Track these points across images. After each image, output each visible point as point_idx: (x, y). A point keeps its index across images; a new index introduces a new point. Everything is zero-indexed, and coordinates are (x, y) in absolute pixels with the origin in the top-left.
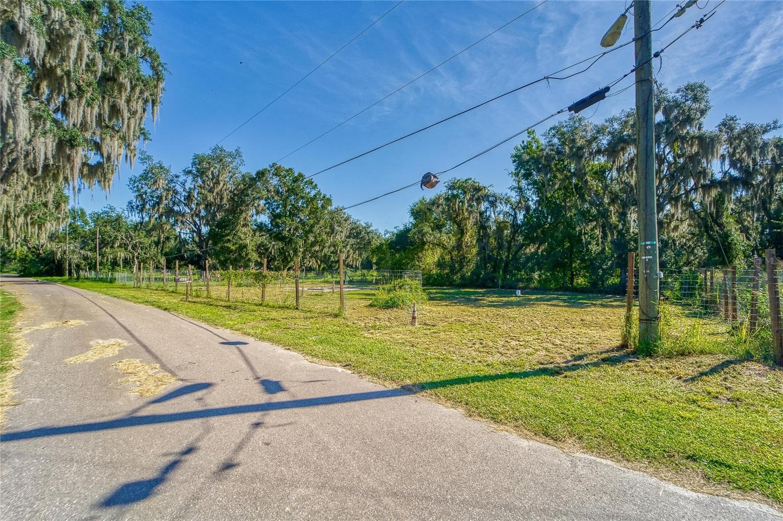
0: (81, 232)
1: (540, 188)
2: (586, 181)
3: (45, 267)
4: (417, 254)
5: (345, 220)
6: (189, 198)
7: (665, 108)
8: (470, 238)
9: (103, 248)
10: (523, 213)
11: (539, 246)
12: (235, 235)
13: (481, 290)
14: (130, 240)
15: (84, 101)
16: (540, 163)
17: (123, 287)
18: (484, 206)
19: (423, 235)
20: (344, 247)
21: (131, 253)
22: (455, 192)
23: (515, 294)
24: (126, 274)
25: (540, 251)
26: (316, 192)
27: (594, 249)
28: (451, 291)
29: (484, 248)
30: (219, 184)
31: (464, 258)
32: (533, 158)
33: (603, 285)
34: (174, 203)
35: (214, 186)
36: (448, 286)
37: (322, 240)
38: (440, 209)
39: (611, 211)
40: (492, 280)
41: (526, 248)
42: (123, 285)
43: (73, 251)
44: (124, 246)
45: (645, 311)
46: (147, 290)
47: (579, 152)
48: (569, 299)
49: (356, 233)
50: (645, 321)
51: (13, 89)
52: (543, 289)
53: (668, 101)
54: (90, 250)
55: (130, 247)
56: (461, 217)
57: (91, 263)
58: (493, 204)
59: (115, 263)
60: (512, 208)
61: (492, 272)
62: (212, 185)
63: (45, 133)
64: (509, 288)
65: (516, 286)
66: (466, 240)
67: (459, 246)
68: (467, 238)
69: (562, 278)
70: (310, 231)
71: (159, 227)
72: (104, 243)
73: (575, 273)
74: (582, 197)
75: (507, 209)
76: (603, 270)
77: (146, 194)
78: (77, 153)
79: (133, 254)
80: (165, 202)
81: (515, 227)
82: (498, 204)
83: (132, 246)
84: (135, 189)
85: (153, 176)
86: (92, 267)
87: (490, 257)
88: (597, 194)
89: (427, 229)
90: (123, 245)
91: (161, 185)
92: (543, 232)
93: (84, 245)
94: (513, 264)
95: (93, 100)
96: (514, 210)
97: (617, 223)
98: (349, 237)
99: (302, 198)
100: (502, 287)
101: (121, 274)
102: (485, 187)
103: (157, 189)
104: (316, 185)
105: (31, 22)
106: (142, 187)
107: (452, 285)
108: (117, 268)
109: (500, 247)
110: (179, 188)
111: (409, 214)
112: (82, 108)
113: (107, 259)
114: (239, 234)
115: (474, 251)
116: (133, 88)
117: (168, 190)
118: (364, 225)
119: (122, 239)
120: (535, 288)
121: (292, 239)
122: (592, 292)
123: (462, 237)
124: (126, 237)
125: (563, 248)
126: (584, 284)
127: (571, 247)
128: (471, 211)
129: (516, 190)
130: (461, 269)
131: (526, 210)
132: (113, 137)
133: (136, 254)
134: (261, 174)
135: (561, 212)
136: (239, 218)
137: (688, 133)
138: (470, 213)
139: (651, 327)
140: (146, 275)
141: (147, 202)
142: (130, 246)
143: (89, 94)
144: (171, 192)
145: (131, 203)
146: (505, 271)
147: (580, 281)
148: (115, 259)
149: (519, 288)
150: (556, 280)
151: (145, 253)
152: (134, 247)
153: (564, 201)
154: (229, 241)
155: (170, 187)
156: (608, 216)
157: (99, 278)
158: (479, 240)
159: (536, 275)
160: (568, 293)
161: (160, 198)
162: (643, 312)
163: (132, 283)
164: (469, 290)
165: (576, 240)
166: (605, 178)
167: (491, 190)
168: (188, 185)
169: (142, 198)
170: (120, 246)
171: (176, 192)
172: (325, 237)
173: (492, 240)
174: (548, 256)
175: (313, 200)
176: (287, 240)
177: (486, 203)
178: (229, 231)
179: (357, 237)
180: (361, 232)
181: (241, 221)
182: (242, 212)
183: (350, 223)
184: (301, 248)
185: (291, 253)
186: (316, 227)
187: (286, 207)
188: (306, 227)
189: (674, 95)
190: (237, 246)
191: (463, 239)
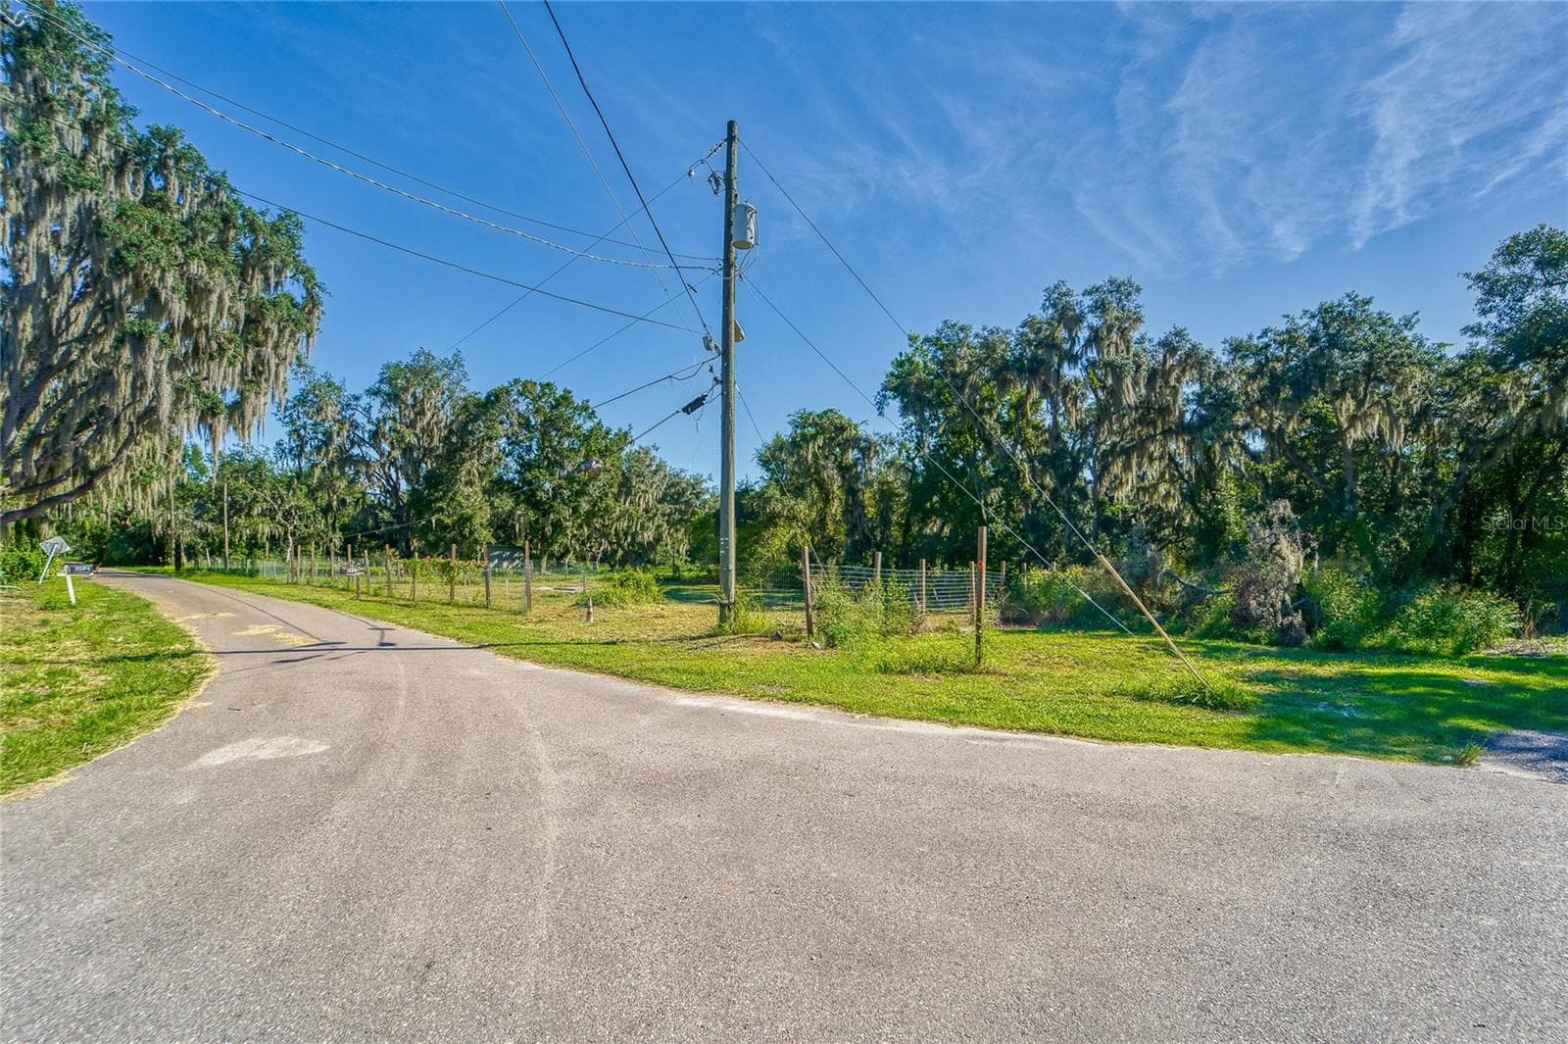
0: (194, 487)
3: (135, 549)
5: (655, 472)
6: (375, 435)
7: (1065, 319)
8: (837, 507)
9: (233, 517)
12: (452, 499)
14: (279, 502)
15: (226, 360)
17: (272, 583)
18: (853, 455)
19: (767, 501)
20: (649, 519)
21: (281, 525)
22: (807, 433)
24: (274, 563)
25: (943, 530)
26: (593, 424)
30: (425, 415)
31: (830, 542)
34: (353, 443)
35: (416, 417)
37: (607, 507)
42: (271, 580)
43: (184, 523)
44: (270, 514)
46: (306, 587)
49: (675, 493)
51: (158, 367)
53: (1070, 309)
54: (211, 520)
55: (279, 516)
57: (213, 543)
58: (865, 454)
59: (253, 545)
60: (908, 458)
62: (412, 415)
63: (188, 408)
66: (831, 511)
67: (822, 522)
68: (832, 508)
70: (583, 492)
71: (327, 484)
72: (236, 509)
77: (305, 428)
78: (219, 422)
79: (286, 527)
80: (337, 440)
82: (874, 453)
83: (284, 514)
84: (287, 420)
85: (315, 400)
86: (216, 550)
90: (268, 513)
91: (329, 412)
93: (201, 511)
95: (235, 357)
96: (912, 461)
98: (662, 500)
99: (569, 435)
101: (266, 563)
102: (851, 426)
103: (324, 421)
104: (593, 413)
105: (174, 290)
106: (299, 418)
108: (259, 553)
110: (360, 418)
112: (222, 369)
113: (241, 537)
114: (459, 498)
115: (842, 529)
116: (281, 331)
117: (341, 422)
119: (265, 500)
121: (552, 506)
123: (826, 506)
124: (273, 498)
132: (259, 393)
133: (291, 528)
134: (494, 399)
136: (457, 472)
140: (305, 563)
141: (307, 442)
142: (280, 514)
143: (231, 352)
144: (347, 425)
145: (280, 444)
148: (254, 537)
151: (306, 526)
152: (287, 515)
154: (442, 510)
155: (345, 417)
157: (230, 570)
158: (848, 513)
161: (329, 436)
163: (285, 576)
167: (864, 431)
168: (375, 414)
169: (299, 435)
170: (263, 514)
171: (355, 425)
173: (870, 512)
175: (587, 438)
176: (546, 507)
177: (856, 451)
178: (441, 493)
179: (677, 502)
180: (684, 493)
181: (463, 476)
182: (463, 461)
183: (665, 476)
184: (569, 521)
185: (549, 529)
186: (593, 486)
187: (543, 450)
188: (575, 484)
189: (1080, 298)
190: (455, 518)
191: (828, 510)
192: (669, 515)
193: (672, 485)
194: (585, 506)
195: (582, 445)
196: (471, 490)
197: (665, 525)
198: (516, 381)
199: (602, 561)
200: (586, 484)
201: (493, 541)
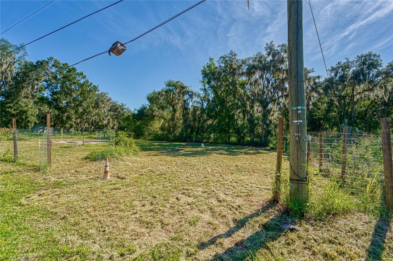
1: (215, 89)
2: (236, 88)
4: (149, 122)
5: (108, 101)
7: (273, 54)
8: (178, 114)
10: (206, 103)
11: (214, 120)
12: (16, 103)
13: (184, 143)
16: (215, 75)
18: (186, 97)
19: (153, 111)
20: (106, 116)
22: (171, 88)
23: (201, 146)
25: (214, 123)
26: (85, 80)
27: (239, 123)
28: (166, 144)
29: (186, 120)
31: (176, 125)
32: (211, 72)
33: (243, 141)
36: (166, 141)
37: (89, 111)
38: (163, 97)
39: (247, 104)
40: (190, 137)
41: (208, 121)
45: (296, 172)
47: (234, 71)
48: (228, 149)
49: (115, 109)
50: (297, 182)
52: (215, 143)
53: (275, 50)
56: (174, 102)
58: (191, 96)
60: (201, 100)
61: (190, 134)
64: (198, 142)
65: (202, 141)
66: (177, 115)
67: (173, 119)
68: (177, 114)
69: (225, 137)
70: (80, 105)
73: (230, 135)
74: (234, 96)
75: (199, 100)
76: (243, 133)
81: (203, 110)
82: (194, 97)
87: (189, 125)
88: (241, 95)
89: (155, 108)
92: (216, 113)
94: (201, 130)
96: (202, 101)
97: (250, 110)
98: (110, 111)
99: (74, 83)
100: (195, 142)
102: (187, 87)
104: (85, 76)
107: (168, 140)
109: (195, 120)
111: (146, 99)
114: (20, 103)
115: (181, 121)
118: (121, 105)
120: (212, 143)
121: (66, 109)
122: (238, 145)
123: (174, 114)
125: (225, 122)
126: (235, 141)
127: (229, 121)
128: (179, 99)
129: (203, 90)
130: (174, 131)
131: (208, 102)
134: (40, 64)
135: (225, 103)
136: (20, 92)
137: (282, 68)
138: (179, 100)
139: (302, 186)
146: (197, 133)
147: (233, 139)
149: (204, 143)
150: (222, 138)
153: (226, 97)
154: (11, 107)
156: (246, 106)
158: (184, 116)
159: (212, 136)
160: (227, 145)
162: (294, 173)
164: (177, 143)
165: (231, 117)
166: (245, 87)
167: (190, 89)
172: (91, 109)
173: (190, 116)
174: (218, 126)
175: (82, 85)
176: (64, 110)
177: (188, 96)
178: (10, 100)
179: (115, 111)
180: (118, 109)
181: (23, 94)
182: (23, 87)
183: (111, 103)
184: (73, 115)
185: (65, 118)
186: (84, 103)
187: (63, 88)
188: (77, 102)
189: (277, 48)
190: (18, 111)
191: (175, 115)
192: (112, 116)
193: (113, 106)
194: (81, 110)
195: (80, 88)
196: (27, 100)
197: (111, 119)
198: (51, 58)
199: (85, 130)
200: (81, 102)
201: (37, 122)
